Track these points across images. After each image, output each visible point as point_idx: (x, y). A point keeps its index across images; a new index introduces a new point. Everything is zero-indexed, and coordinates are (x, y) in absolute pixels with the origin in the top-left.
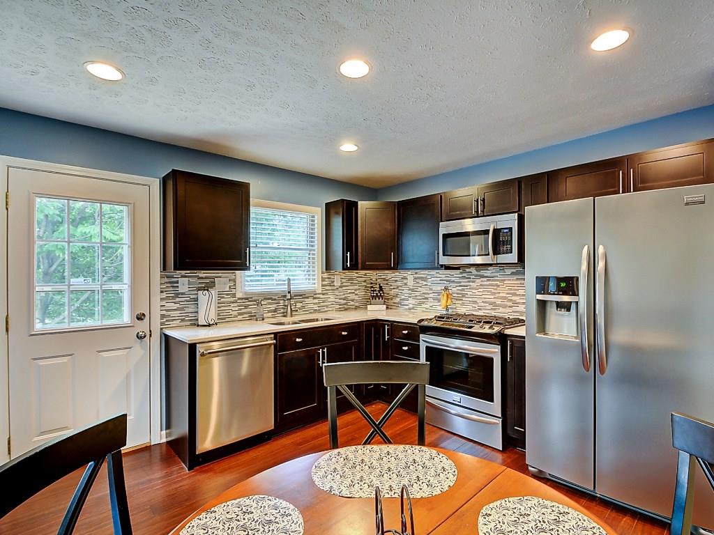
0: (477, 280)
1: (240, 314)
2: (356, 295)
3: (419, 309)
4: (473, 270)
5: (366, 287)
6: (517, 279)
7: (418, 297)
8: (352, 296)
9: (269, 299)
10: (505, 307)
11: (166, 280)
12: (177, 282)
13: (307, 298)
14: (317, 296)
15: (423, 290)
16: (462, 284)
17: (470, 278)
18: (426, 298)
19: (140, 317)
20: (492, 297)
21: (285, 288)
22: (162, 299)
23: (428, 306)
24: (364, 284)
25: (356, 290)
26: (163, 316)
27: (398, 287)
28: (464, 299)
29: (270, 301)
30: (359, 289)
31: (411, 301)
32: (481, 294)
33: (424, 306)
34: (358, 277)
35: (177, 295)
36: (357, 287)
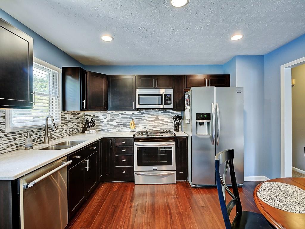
0: (146, 116)
2: (77, 125)
3: (114, 131)
4: (144, 111)
5: (81, 121)
6: (164, 115)
7: (113, 125)
8: (75, 127)
10: (158, 126)
15: (116, 121)
16: (139, 117)
17: (142, 115)
18: (119, 125)
20: (153, 123)
21: (44, 123)
23: (120, 129)
24: (79, 119)
25: (76, 123)
27: (100, 120)
28: (140, 124)
30: (78, 122)
31: (109, 127)
32: (148, 121)
33: (117, 129)
36: (76, 121)
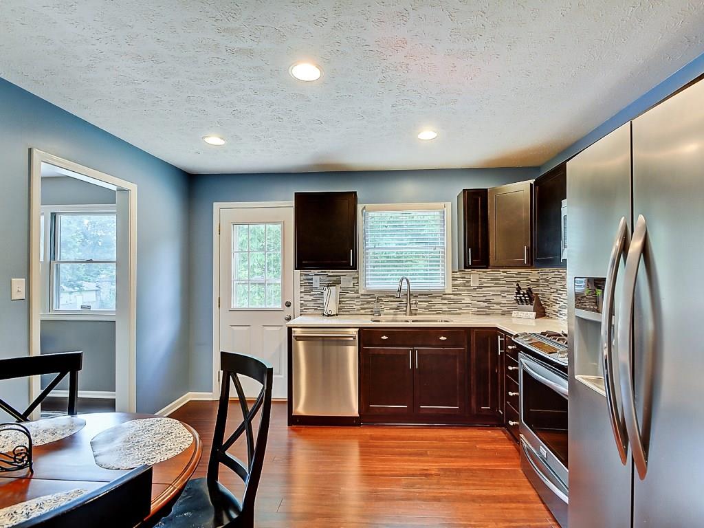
1: (362, 309)
8: (498, 299)
9: (391, 296)
11: (305, 277)
12: (312, 279)
13: (435, 297)
14: (447, 296)
19: (288, 305)
22: (301, 292)
25: (503, 292)
26: (302, 305)
29: (392, 298)
34: (506, 277)
35: (312, 290)
